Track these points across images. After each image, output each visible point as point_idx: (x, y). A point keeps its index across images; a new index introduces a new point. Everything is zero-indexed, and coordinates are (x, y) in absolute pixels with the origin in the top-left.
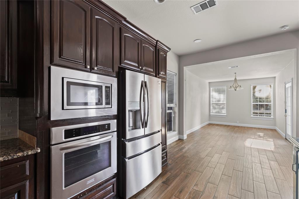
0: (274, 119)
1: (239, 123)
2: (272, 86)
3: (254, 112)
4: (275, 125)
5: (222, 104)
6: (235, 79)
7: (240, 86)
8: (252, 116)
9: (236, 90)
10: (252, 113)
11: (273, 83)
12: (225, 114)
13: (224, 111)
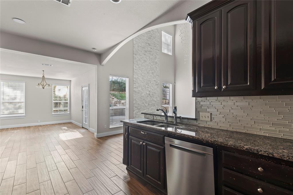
0: (70, 114)
1: (40, 122)
2: (68, 87)
3: (54, 109)
4: (71, 119)
5: (19, 103)
6: (43, 76)
7: (49, 85)
8: (53, 113)
9: (43, 88)
10: (53, 111)
11: (69, 85)
12: (24, 115)
13: (22, 111)
